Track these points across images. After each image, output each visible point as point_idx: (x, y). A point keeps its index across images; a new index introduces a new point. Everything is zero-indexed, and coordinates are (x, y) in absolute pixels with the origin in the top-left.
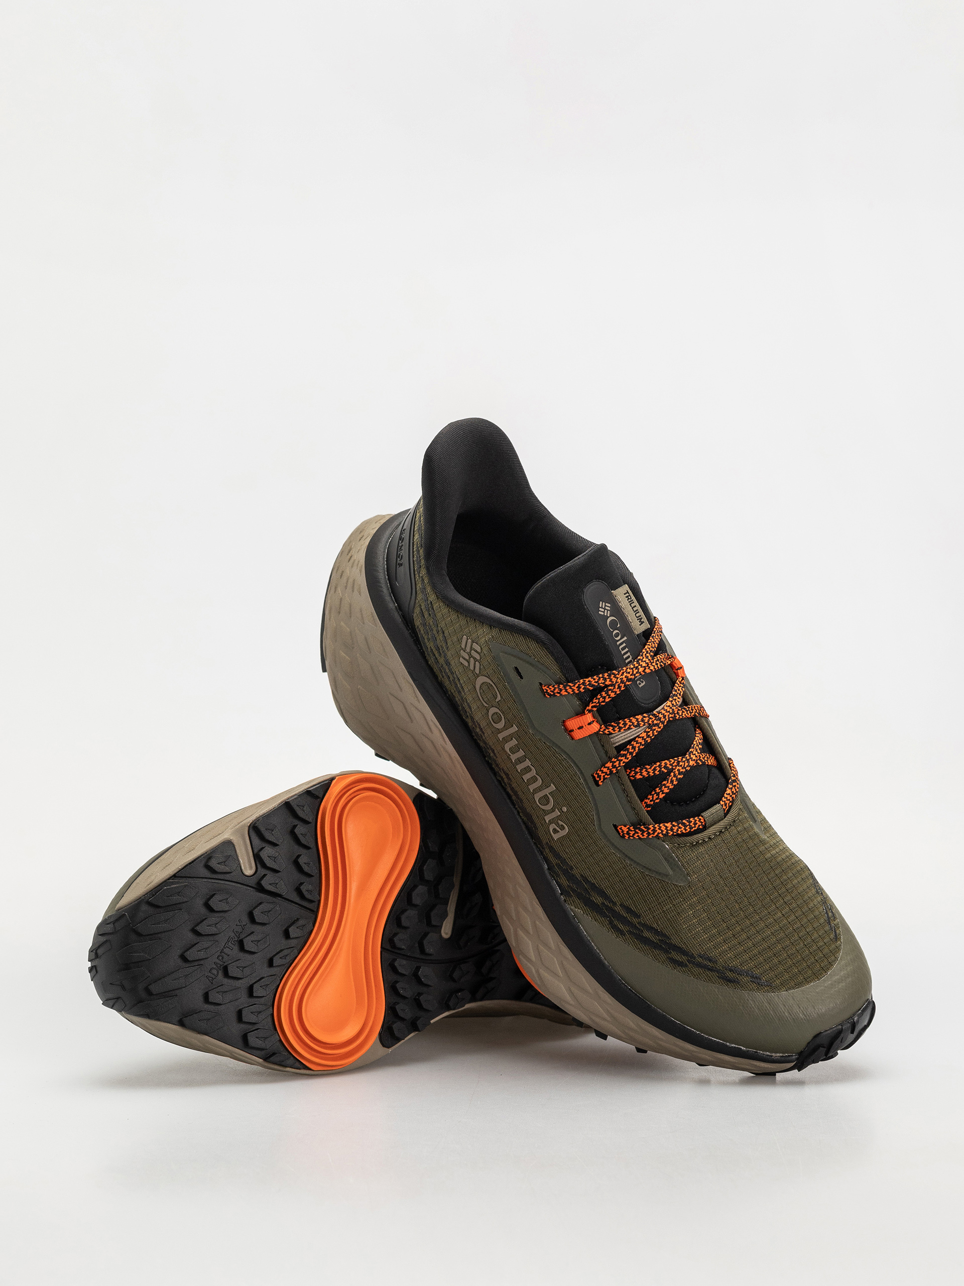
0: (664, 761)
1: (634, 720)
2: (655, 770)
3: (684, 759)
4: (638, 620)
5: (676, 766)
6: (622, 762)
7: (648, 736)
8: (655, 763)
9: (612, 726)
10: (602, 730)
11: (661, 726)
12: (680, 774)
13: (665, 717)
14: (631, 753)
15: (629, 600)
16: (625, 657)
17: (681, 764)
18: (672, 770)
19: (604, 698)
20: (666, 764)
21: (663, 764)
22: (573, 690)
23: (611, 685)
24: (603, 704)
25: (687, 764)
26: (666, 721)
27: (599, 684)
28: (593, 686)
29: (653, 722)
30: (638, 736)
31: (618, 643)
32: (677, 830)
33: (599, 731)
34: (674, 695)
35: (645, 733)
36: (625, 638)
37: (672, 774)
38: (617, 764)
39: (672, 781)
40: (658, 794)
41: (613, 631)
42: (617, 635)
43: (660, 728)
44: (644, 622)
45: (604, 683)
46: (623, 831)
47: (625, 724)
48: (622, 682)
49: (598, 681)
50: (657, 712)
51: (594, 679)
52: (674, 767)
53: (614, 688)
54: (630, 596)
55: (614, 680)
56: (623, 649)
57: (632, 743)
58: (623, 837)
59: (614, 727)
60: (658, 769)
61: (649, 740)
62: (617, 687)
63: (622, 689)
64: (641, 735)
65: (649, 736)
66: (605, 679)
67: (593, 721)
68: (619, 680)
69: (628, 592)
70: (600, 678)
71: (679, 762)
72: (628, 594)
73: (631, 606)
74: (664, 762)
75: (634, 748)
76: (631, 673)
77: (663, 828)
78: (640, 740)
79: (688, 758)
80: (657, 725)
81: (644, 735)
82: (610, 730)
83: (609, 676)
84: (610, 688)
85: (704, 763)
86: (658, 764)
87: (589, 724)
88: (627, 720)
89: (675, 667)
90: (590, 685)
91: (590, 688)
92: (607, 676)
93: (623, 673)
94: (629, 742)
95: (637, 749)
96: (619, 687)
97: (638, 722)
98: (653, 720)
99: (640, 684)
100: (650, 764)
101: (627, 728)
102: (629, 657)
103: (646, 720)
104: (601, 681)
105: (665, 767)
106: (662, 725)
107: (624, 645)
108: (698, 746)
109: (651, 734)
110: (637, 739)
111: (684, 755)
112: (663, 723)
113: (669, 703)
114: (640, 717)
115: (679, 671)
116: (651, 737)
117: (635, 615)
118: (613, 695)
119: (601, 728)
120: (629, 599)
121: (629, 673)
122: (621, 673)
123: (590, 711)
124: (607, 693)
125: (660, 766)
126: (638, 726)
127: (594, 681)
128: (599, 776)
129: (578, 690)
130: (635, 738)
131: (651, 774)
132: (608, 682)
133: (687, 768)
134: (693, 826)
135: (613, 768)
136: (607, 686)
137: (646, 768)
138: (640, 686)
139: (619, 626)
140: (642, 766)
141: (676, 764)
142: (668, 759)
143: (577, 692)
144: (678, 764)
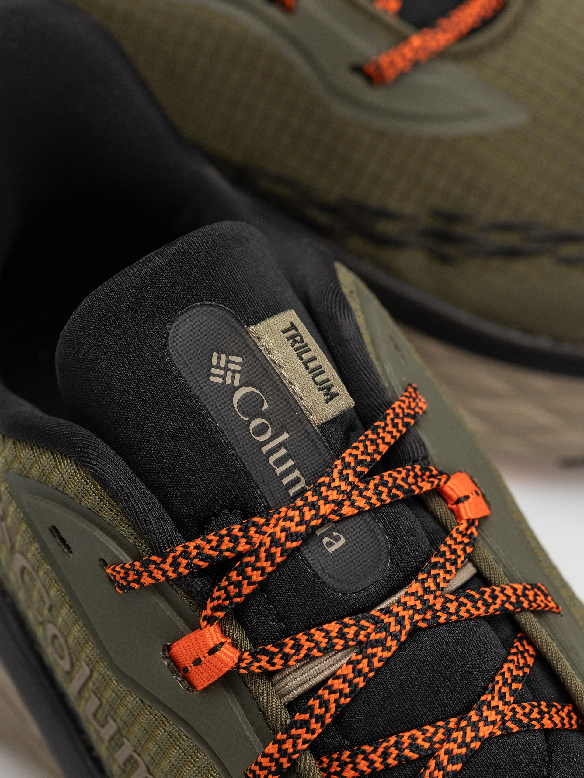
0: (408, 730)
1: (318, 636)
2: (385, 755)
3: (463, 724)
4: (319, 390)
5: (442, 742)
6: (300, 741)
7: (358, 673)
8: (385, 738)
9: (268, 653)
10: (243, 665)
11: (392, 644)
12: (452, 760)
13: (400, 621)
14: (320, 718)
15: (297, 345)
16: (285, 481)
17: (455, 735)
18: (432, 754)
19: (238, 585)
20: (413, 738)
22: (165, 573)
23: (249, 553)
24: (238, 600)
25: (470, 735)
26: (404, 632)
27: (221, 552)
28: (207, 558)
29: (368, 636)
30: (334, 676)
31: (265, 449)
33: (238, 666)
34: (435, 566)
35: (351, 666)
36: (285, 436)
37: (432, 763)
38: (288, 745)
41: (249, 422)
42: (261, 430)
43: (389, 649)
44: (337, 395)
45: (234, 548)
47: (297, 647)
48: (275, 542)
49: (218, 546)
50: (381, 610)
51: (209, 542)
52: (437, 746)
53: (258, 559)
54: (299, 335)
55: (257, 539)
56: (280, 462)
57: (320, 692)
59: (271, 655)
60: (394, 752)
61: (360, 682)
62: (263, 555)
63: (279, 560)
64: (339, 673)
65: (360, 671)
66: (235, 540)
67: (222, 644)
68: (268, 540)
69: (293, 327)
70: (222, 537)
71: (449, 732)
72: (293, 332)
73: (301, 359)
74: (406, 735)
75: (324, 704)
76: (297, 519)
78: (337, 684)
79: (475, 718)
80: (380, 643)
81: (348, 670)
82: (263, 663)
83: (245, 530)
84: (247, 559)
85: (527, 729)
86: (393, 739)
87: (212, 651)
88: (302, 637)
89: (450, 497)
90: (200, 555)
91: (201, 563)
92: (240, 530)
93: (278, 520)
94: (313, 691)
95: (333, 706)
96: (270, 557)
97: (330, 639)
98: (369, 631)
99: (330, 544)
100: (374, 742)
101: (302, 655)
102: (296, 481)
103: (351, 632)
104: (226, 544)
105: (413, 747)
106: (395, 642)
107: (283, 451)
108: (510, 686)
109: (364, 665)
110: (330, 682)
111: (463, 713)
112: (395, 636)
113: (415, 587)
114: (333, 627)
115: (461, 505)
116: (365, 676)
117: (313, 378)
118: (256, 577)
119: (240, 660)
120: (295, 342)
121: (291, 519)
122: (273, 521)
123: (210, 620)
124: (241, 572)
125: (397, 744)
126: (329, 649)
127: (208, 546)
129: (174, 572)
130: (328, 678)
131: (377, 765)
132: (243, 547)
133: (473, 745)
135: (281, 757)
136: (240, 555)
137: (364, 752)
138: (331, 550)
139: (266, 406)
141: (442, 737)
142: (419, 727)
143: (173, 575)
144: (448, 737)
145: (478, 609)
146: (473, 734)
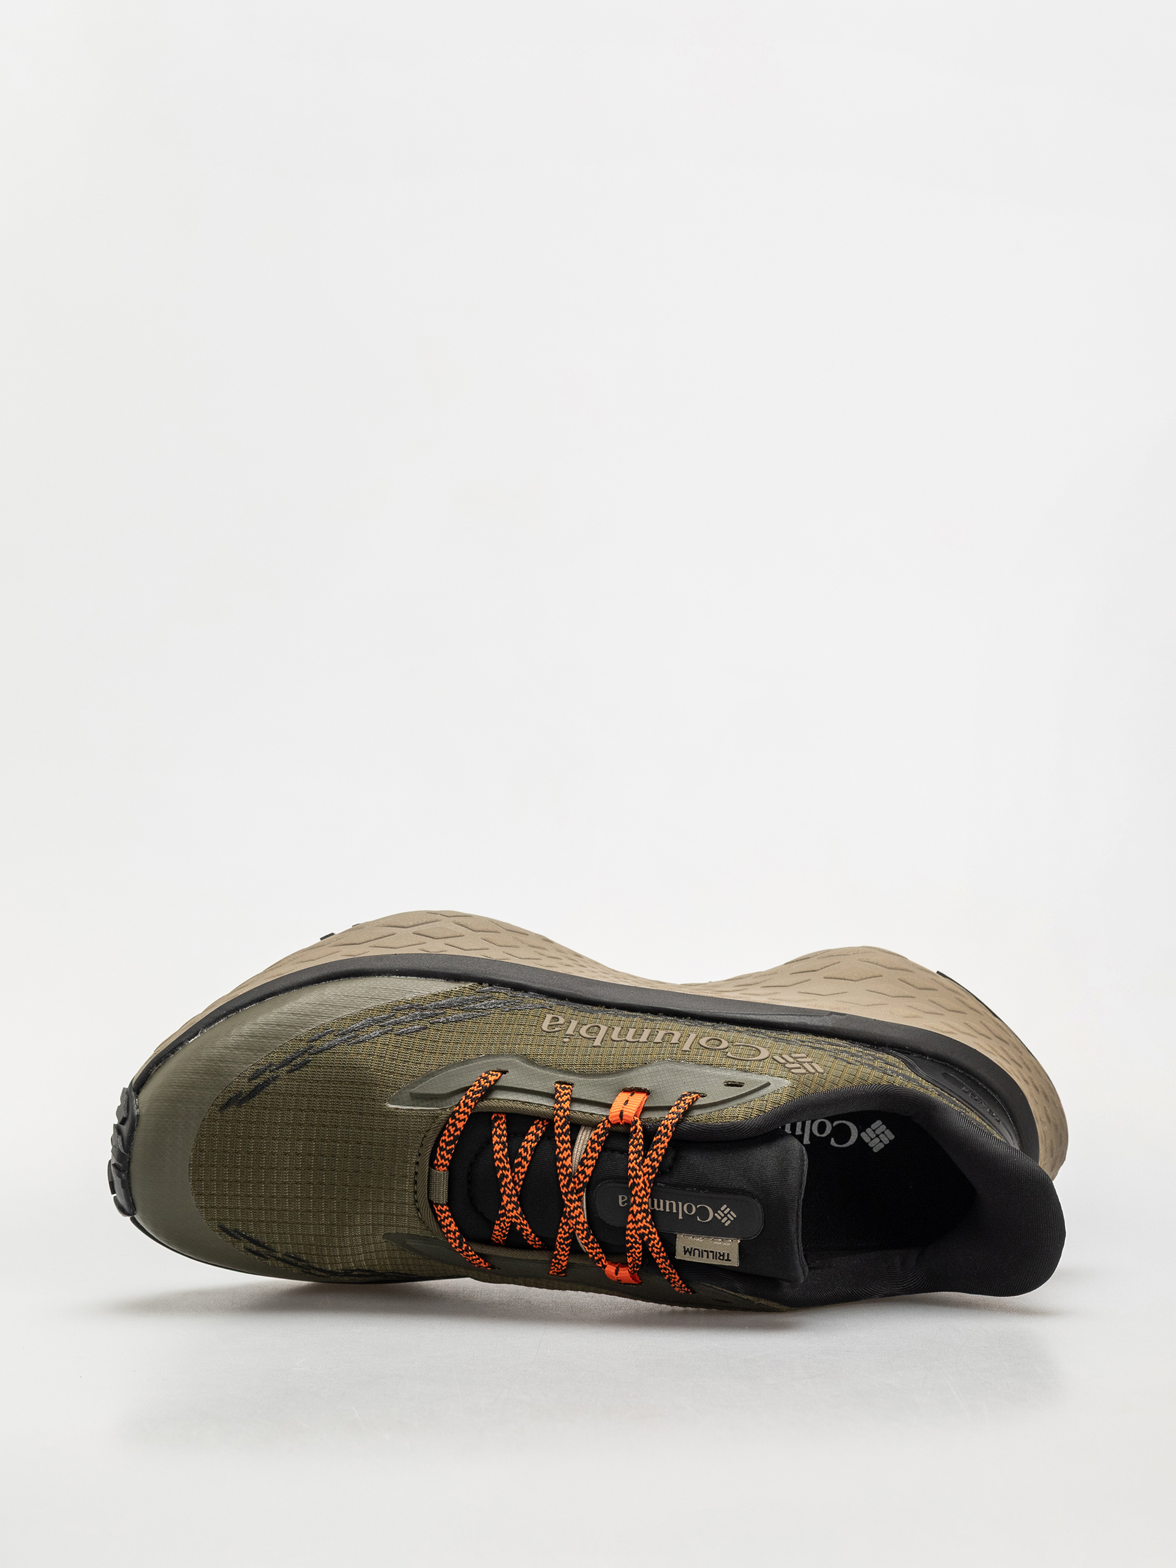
0: (528, 1167)
1: (590, 1162)
2: (526, 1150)
3: (515, 1192)
4: (692, 1248)
5: (513, 1177)
6: (559, 1120)
7: (563, 1166)
8: (532, 1156)
9: (602, 1135)
10: (606, 1121)
11: (564, 1190)
12: (503, 1175)
13: (571, 1201)
14: (560, 1135)
15: (718, 1255)
16: (662, 1201)
17: (512, 1184)
18: (512, 1169)
19: (635, 1147)
20: (523, 1167)
21: (524, 1163)
22: (668, 1119)
23: (643, 1161)
24: (631, 1141)
25: (508, 1191)
26: (565, 1199)
27: (654, 1150)
28: (656, 1143)
29: (574, 1183)
30: (571, 1155)
32: (449, 1131)
33: (608, 1119)
35: (568, 1165)
36: (680, 1217)
37: (508, 1166)
38: (561, 1114)
39: (501, 1160)
40: (500, 1136)
41: (696, 1207)
42: (690, 1209)
43: (563, 1187)
44: (685, 1254)
45: (650, 1157)
46: (492, 1075)
47: (593, 1150)
48: (637, 1176)
49: (657, 1151)
50: (582, 1196)
51: (661, 1149)
52: (513, 1174)
53: (637, 1164)
54: (723, 1259)
55: (645, 1170)
57: (569, 1144)
58: (487, 1072)
59: (599, 1136)
60: (524, 1154)
61: (559, 1165)
62: (636, 1167)
63: (630, 1172)
64: (570, 1158)
65: (563, 1168)
66: (653, 1160)
67: (622, 1120)
68: (640, 1173)
69: (728, 1260)
70: (659, 1156)
71: (515, 1183)
72: (726, 1258)
73: (711, 1252)
74: (526, 1165)
75: (563, 1142)
76: (639, 1193)
77: (462, 1116)
78: (565, 1154)
79: (513, 1199)
80: (567, 1186)
81: (568, 1163)
82: (599, 1130)
83: (653, 1168)
84: (640, 1159)
85: (498, 1217)
86: (529, 1158)
87: (623, 1113)
88: (595, 1155)
90: (659, 1141)
91: (657, 1138)
92: (655, 1165)
93: (645, 1185)
94: (573, 1141)
95: (560, 1144)
96: (633, 1169)
97: (585, 1166)
98: (576, 1185)
99: (623, 1198)
100: (535, 1150)
101: (589, 1149)
102: (659, 1206)
103: (581, 1177)
104: (654, 1155)
105: (519, 1164)
106: (564, 1192)
107: (675, 1211)
108: (520, 1225)
109: (563, 1171)
110: (569, 1151)
111: (520, 1196)
112: (566, 1194)
113: (582, 1219)
114: (589, 1172)
116: (560, 1168)
117: (698, 1250)
118: (631, 1157)
119: (609, 1122)
120: (721, 1255)
121: (640, 1191)
122: (647, 1181)
123: (635, 1122)
124: (638, 1152)
125: (525, 1158)
126: (581, 1163)
127: (660, 1147)
128: (564, 1088)
129: (664, 1124)
130: (572, 1151)
132: (647, 1161)
133: (503, 1189)
134: (442, 1153)
135: (561, 1106)
136: (645, 1156)
138: (620, 1197)
139: (699, 1219)
140: (541, 1141)
141: (515, 1179)
142: (526, 1173)
144: (513, 1180)
145: (560, 1238)
146: (507, 1193)
